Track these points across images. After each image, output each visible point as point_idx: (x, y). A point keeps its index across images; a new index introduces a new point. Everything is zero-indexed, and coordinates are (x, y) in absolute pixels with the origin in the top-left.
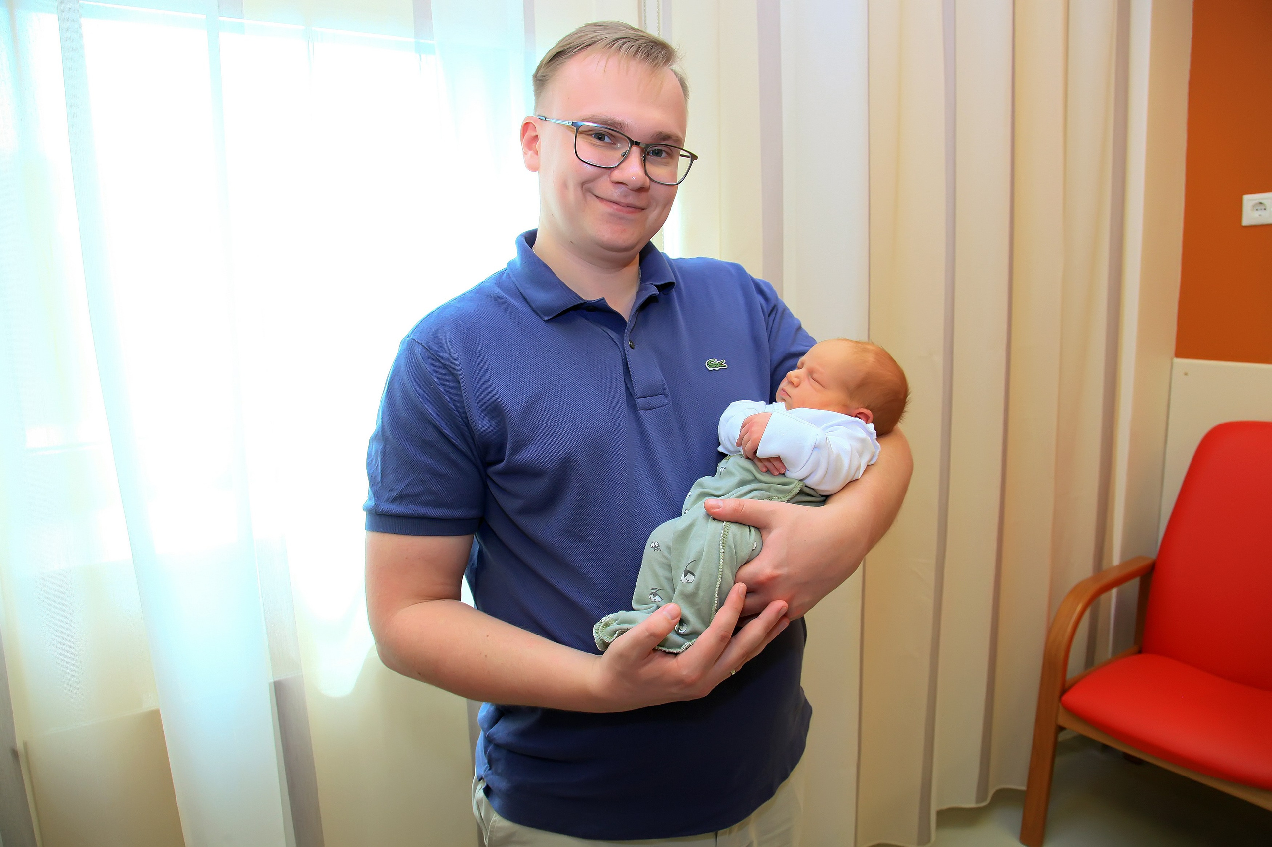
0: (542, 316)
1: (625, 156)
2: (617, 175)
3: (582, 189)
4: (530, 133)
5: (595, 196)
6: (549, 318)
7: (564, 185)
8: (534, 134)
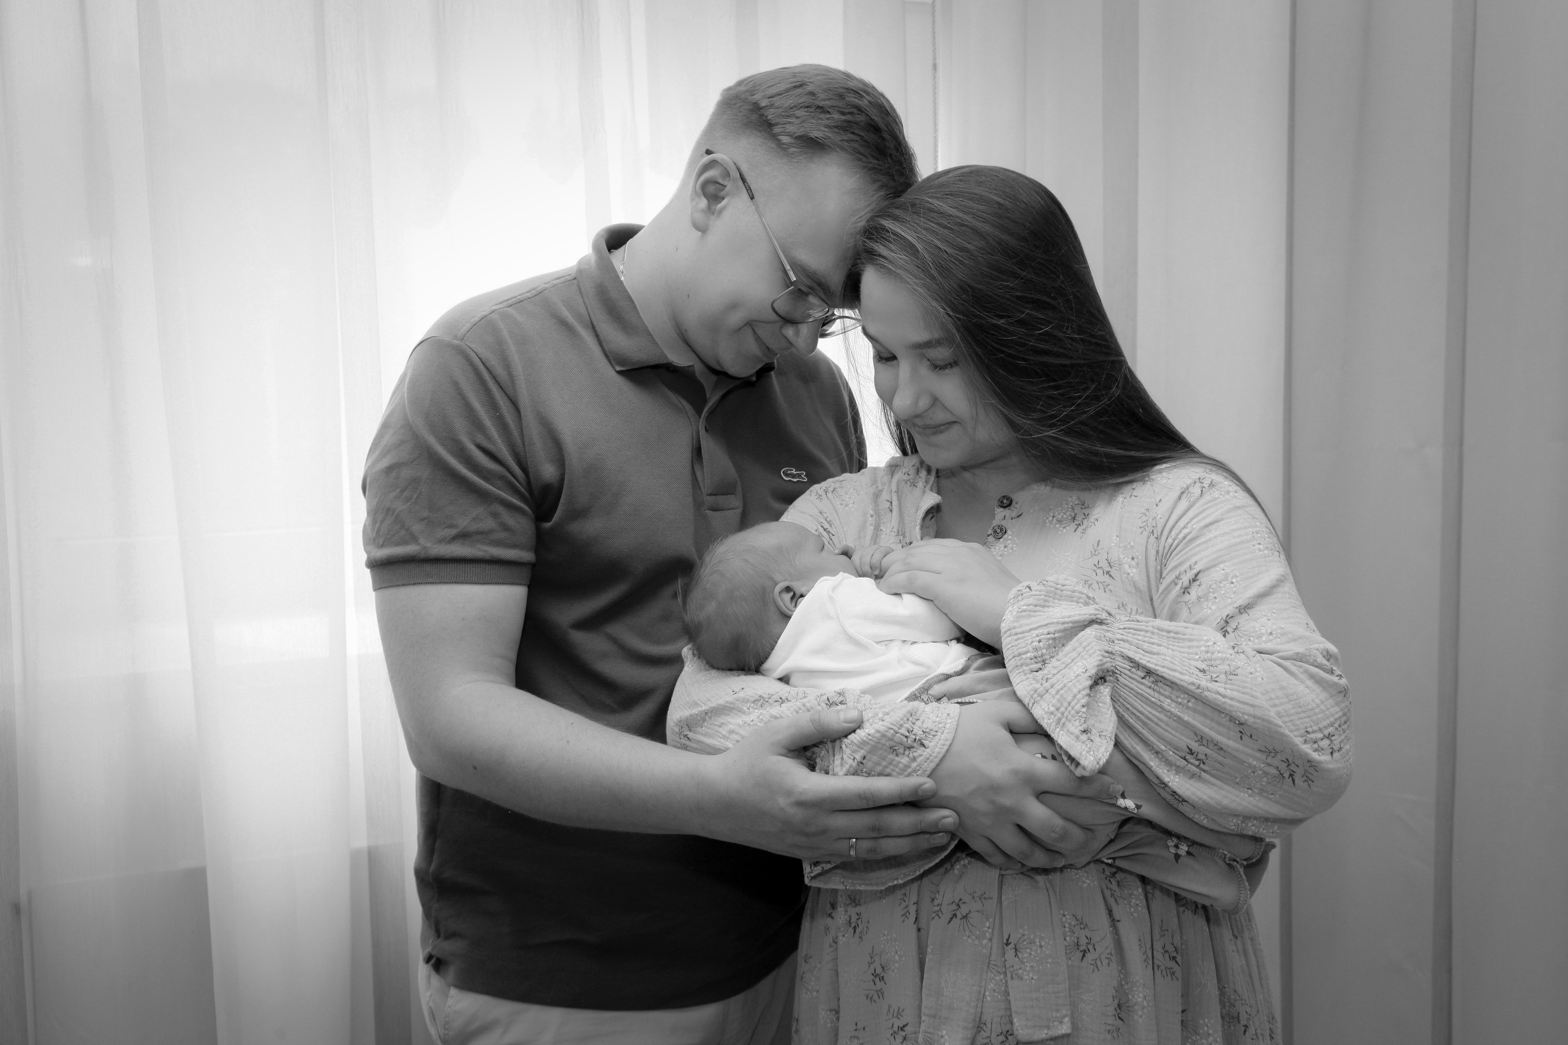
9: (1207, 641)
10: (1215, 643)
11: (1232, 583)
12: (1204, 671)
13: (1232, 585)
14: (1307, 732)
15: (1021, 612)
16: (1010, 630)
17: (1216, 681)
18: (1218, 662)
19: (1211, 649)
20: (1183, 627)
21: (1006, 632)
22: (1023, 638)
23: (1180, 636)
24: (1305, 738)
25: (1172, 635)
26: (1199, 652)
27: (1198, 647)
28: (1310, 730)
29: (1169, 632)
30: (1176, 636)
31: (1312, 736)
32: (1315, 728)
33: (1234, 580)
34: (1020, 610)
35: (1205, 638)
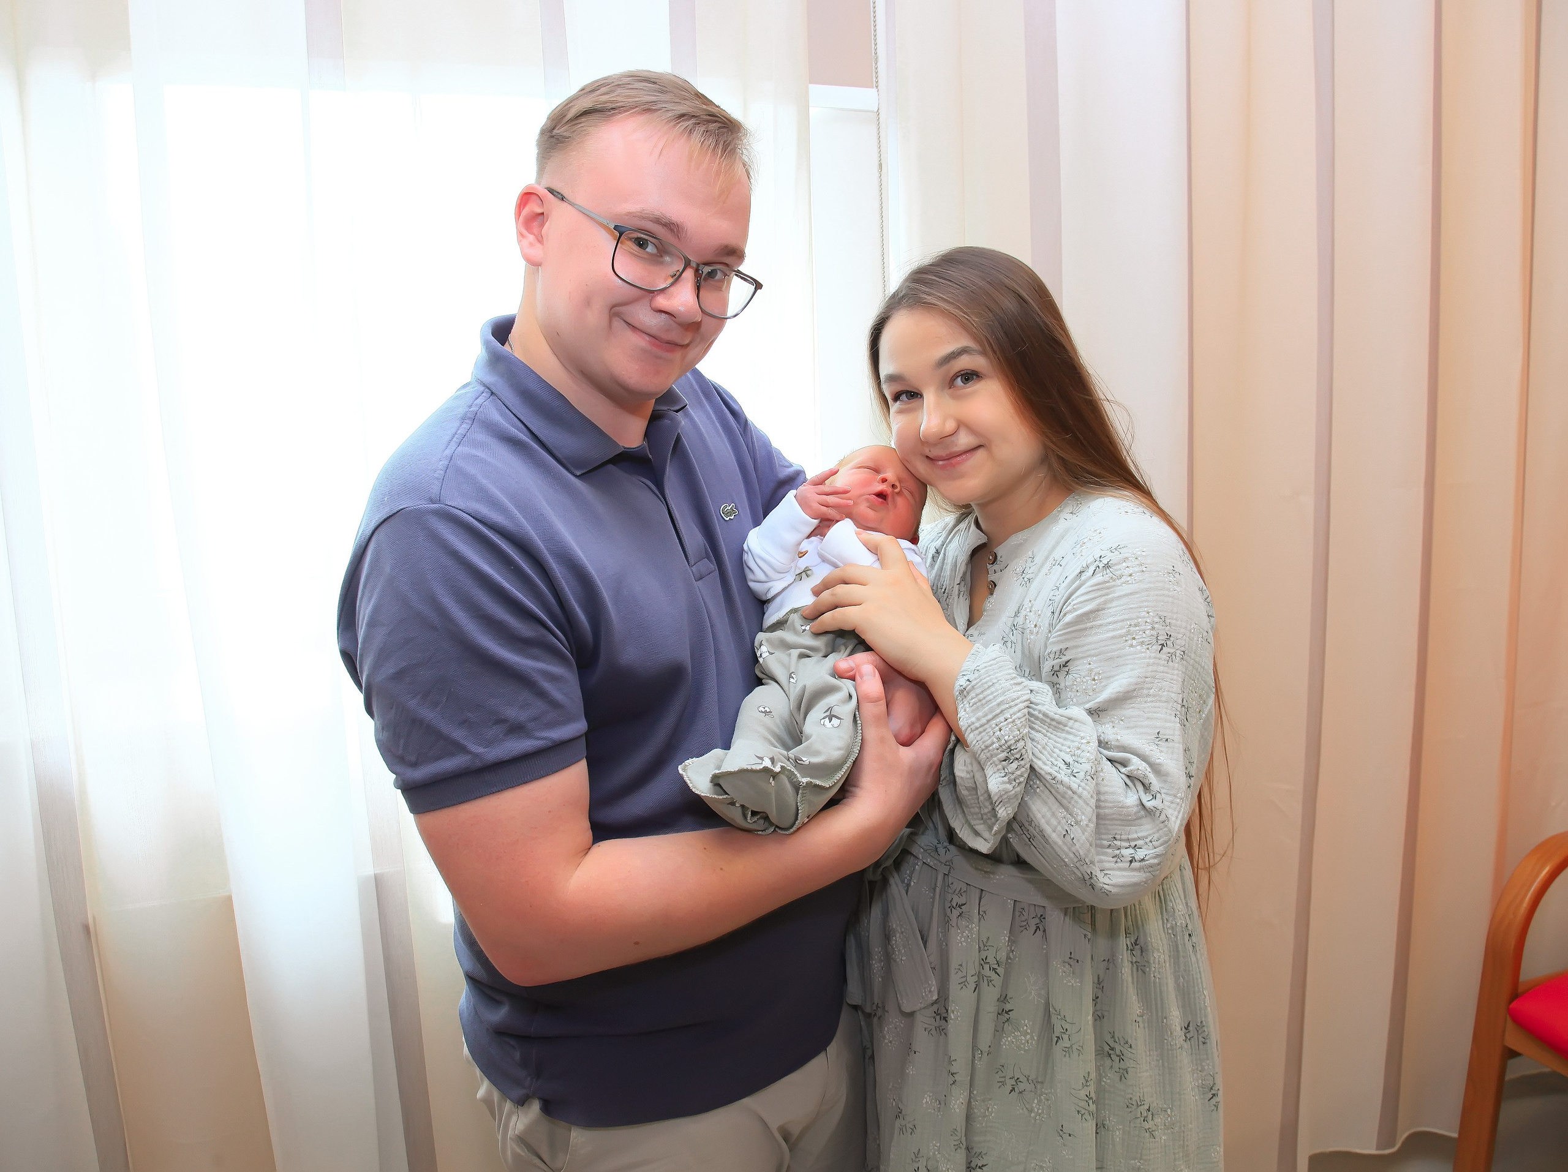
0: (572, 469)
1: (677, 278)
2: (661, 302)
3: (610, 312)
4: (534, 207)
5: (625, 321)
6: (583, 472)
7: (588, 302)
8: (539, 211)
9: (1082, 738)
10: (1088, 742)
11: (1094, 680)
12: (1068, 765)
13: (1094, 682)
14: (1115, 838)
15: (973, 705)
16: (969, 726)
17: (1075, 776)
18: (1084, 760)
19: (1083, 747)
20: (1066, 717)
21: (966, 729)
22: (985, 730)
23: (1061, 726)
24: (1110, 843)
25: (1054, 723)
26: (1071, 747)
27: (1073, 741)
28: (1118, 837)
29: (1053, 720)
30: (1057, 725)
31: (1118, 843)
32: (1123, 837)
33: (1096, 678)
34: (971, 704)
35: (1082, 735)
